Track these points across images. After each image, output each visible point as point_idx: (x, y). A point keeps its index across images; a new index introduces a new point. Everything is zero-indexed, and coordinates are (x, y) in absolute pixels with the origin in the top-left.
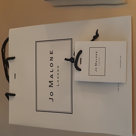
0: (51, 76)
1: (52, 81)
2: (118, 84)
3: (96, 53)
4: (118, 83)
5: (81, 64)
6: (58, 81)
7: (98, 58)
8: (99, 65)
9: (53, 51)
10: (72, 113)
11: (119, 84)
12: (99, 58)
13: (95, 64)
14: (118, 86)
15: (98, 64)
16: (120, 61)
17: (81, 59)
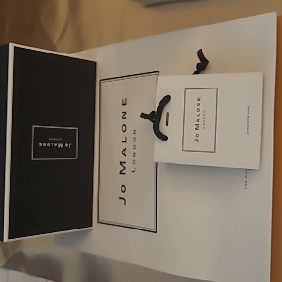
0: (124, 152)
1: (125, 163)
2: (246, 172)
3: (199, 102)
4: (246, 169)
5: (167, 125)
6: (134, 162)
7: (201, 113)
8: (204, 128)
9: (126, 99)
10: (156, 232)
11: (248, 171)
12: (204, 112)
13: (196, 125)
14: (246, 177)
15: (201, 127)
16: (247, 118)
17: (168, 114)
